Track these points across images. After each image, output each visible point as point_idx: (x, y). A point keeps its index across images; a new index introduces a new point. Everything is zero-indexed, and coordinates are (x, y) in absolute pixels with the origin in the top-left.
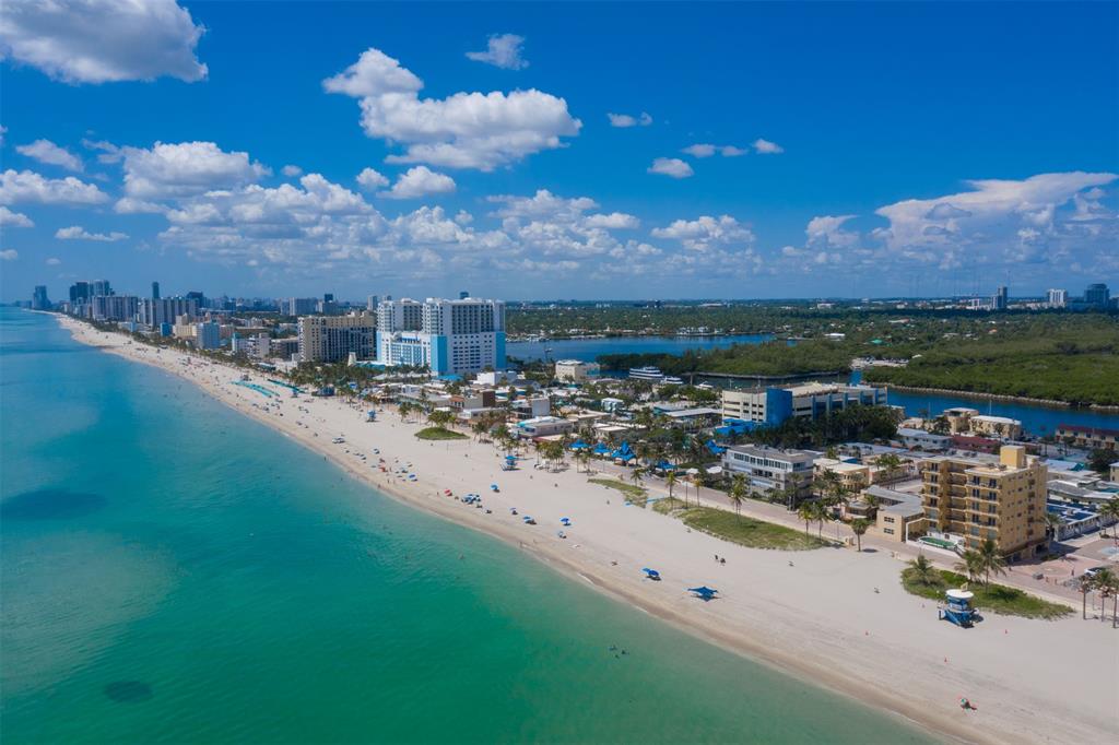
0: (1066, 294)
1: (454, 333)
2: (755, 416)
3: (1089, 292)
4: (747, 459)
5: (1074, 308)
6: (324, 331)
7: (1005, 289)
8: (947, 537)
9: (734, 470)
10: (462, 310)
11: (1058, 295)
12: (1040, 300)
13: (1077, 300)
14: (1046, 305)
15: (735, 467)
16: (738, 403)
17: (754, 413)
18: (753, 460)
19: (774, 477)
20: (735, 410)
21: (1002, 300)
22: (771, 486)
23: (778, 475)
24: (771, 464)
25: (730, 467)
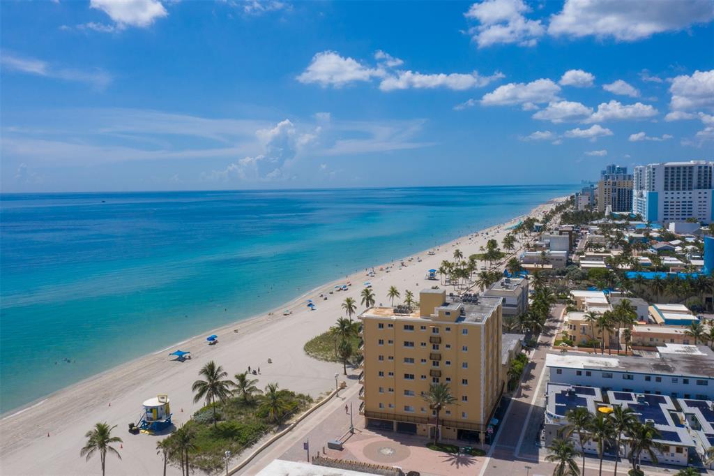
1: (666, 189)
6: (614, 191)
10: (676, 171)
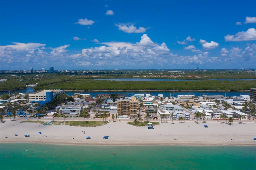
0: (45, 69)
2: (40, 99)
3: (50, 69)
4: (66, 108)
5: (47, 72)
7: (32, 68)
8: (123, 116)
9: (63, 112)
11: (43, 69)
12: (39, 71)
13: (48, 71)
14: (41, 72)
15: (63, 111)
16: (34, 97)
17: (40, 98)
18: (69, 108)
19: (77, 111)
20: (33, 98)
21: (32, 70)
22: (76, 114)
23: (78, 111)
24: (75, 108)
25: (62, 111)
